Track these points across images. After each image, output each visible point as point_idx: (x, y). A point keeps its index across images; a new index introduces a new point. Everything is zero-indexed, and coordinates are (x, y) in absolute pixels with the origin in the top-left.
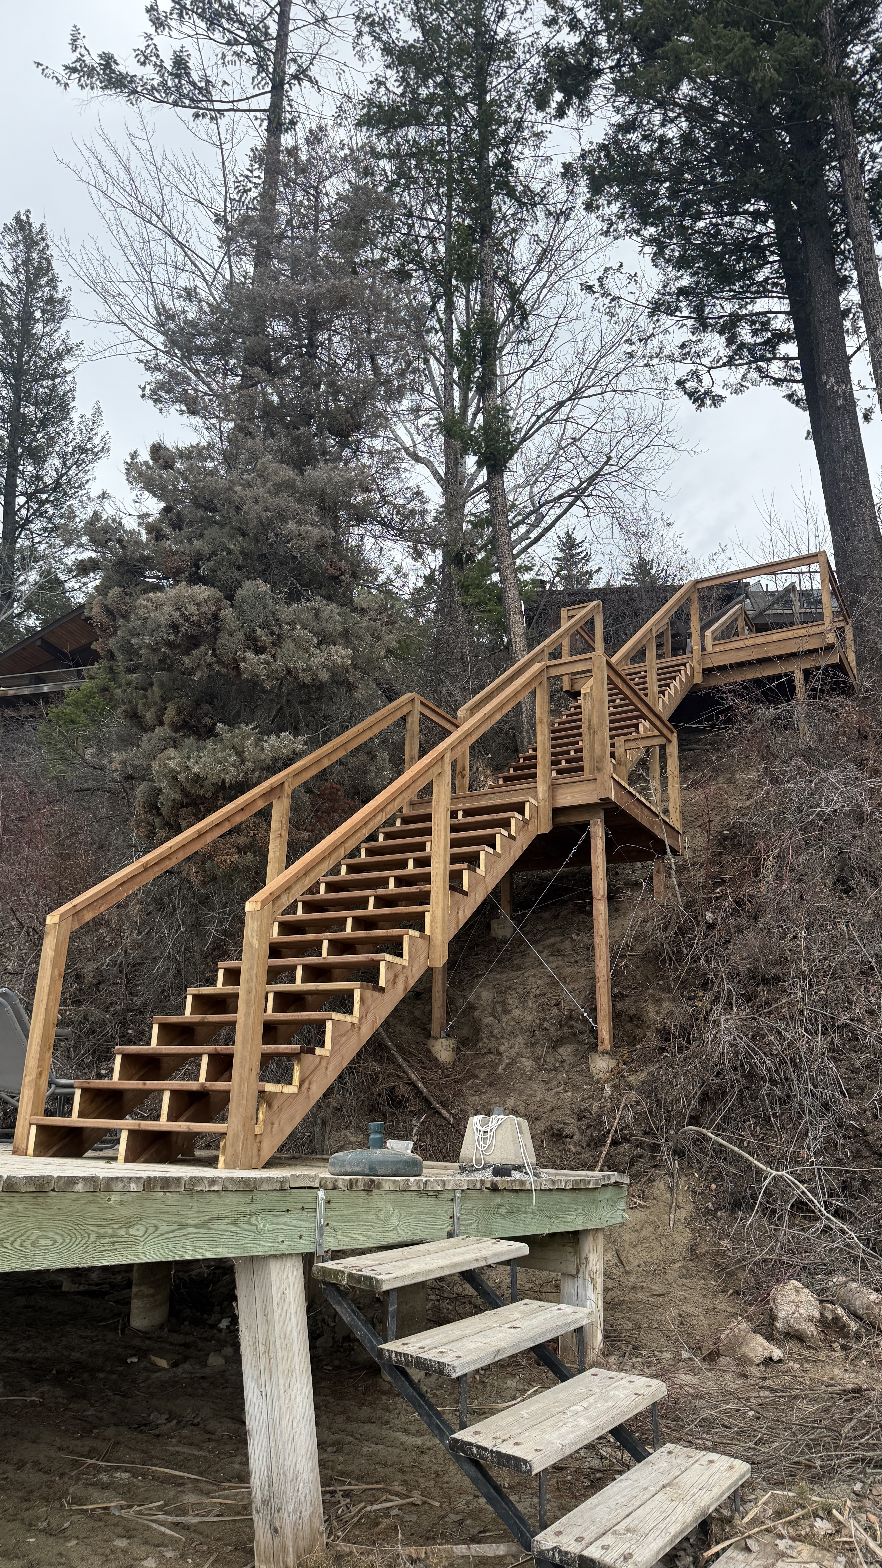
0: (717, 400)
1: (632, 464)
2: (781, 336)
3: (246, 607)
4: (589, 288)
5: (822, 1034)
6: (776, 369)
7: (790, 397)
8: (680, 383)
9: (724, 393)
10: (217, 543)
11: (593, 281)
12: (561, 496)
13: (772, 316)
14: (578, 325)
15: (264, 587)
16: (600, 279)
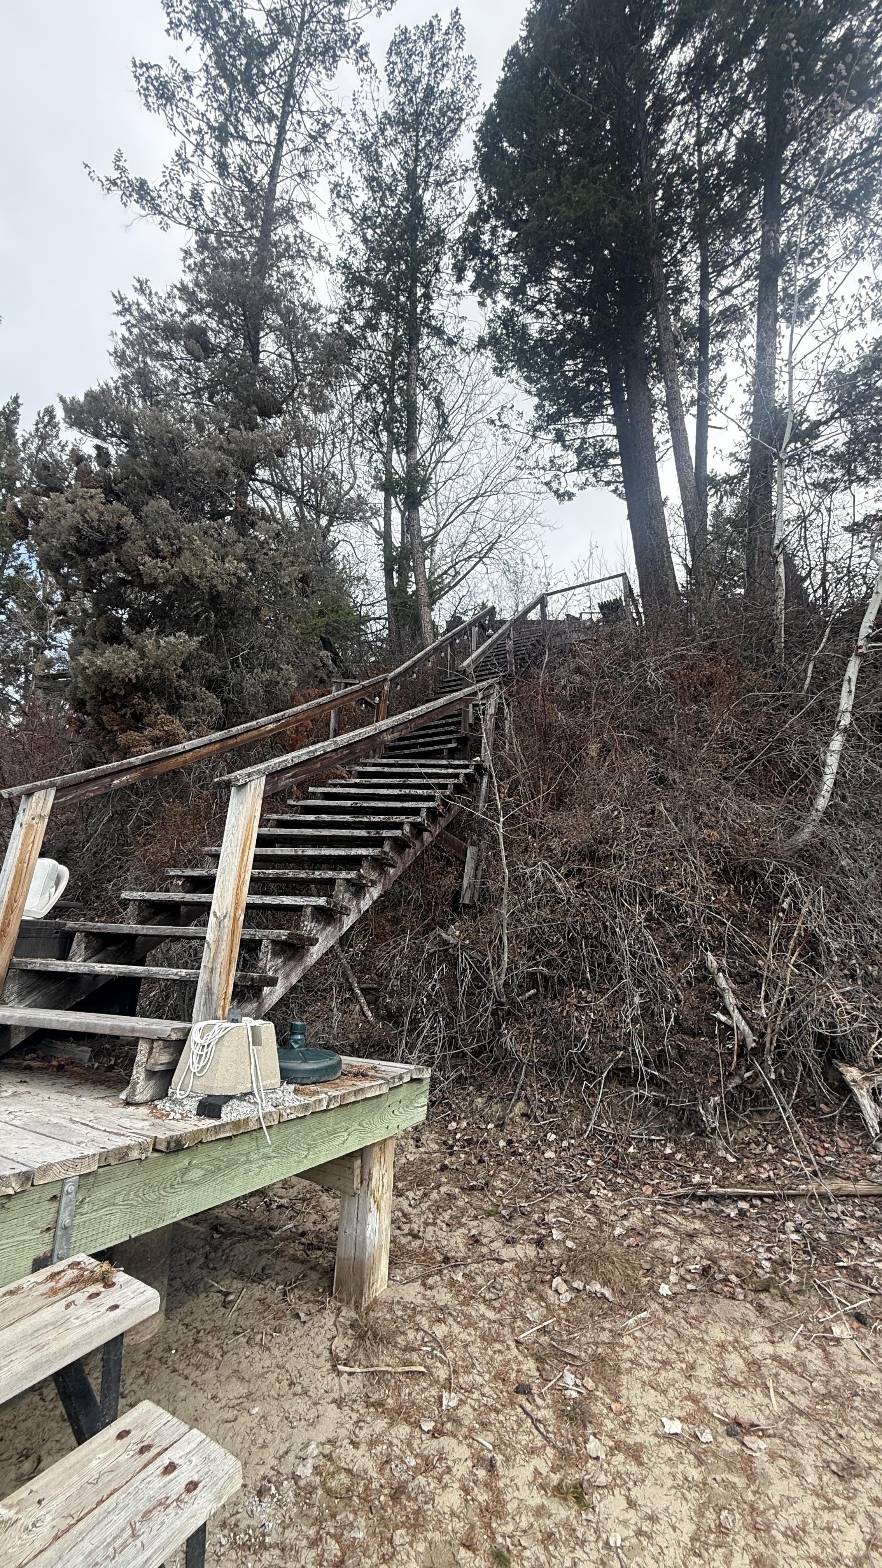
0: (570, 496)
1: (513, 537)
2: (611, 455)
3: (149, 521)
4: (492, 422)
5: (640, 904)
6: (606, 475)
7: (614, 491)
8: (547, 484)
9: (574, 490)
10: (130, 469)
11: (494, 417)
12: (470, 557)
13: (604, 438)
14: (484, 453)
15: (165, 503)
16: (499, 414)
